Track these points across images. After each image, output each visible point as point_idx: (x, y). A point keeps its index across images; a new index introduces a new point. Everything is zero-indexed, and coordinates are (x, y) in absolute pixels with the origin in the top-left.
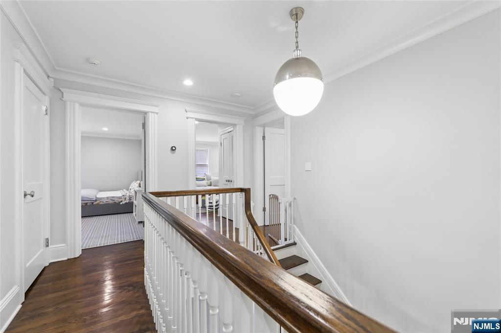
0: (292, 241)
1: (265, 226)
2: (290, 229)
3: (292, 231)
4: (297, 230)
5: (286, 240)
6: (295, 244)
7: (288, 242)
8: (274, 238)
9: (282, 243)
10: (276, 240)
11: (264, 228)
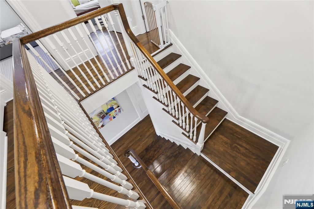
0: (169, 43)
1: (147, 32)
2: (167, 33)
3: (168, 35)
4: (172, 33)
5: (164, 43)
6: (171, 45)
7: (166, 45)
8: (155, 44)
9: (162, 47)
10: (157, 45)
11: (147, 34)
